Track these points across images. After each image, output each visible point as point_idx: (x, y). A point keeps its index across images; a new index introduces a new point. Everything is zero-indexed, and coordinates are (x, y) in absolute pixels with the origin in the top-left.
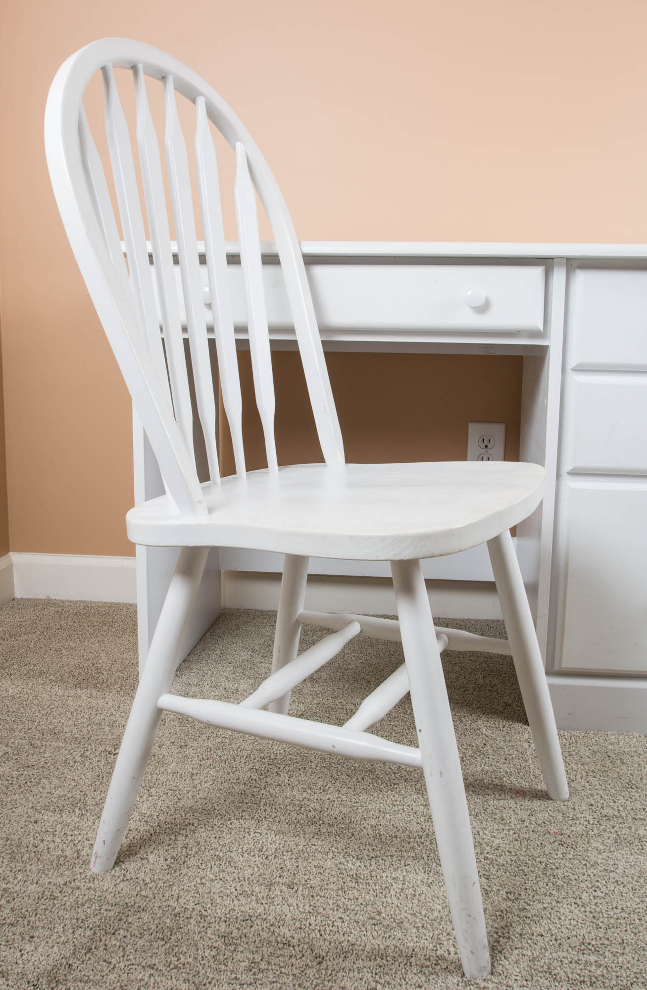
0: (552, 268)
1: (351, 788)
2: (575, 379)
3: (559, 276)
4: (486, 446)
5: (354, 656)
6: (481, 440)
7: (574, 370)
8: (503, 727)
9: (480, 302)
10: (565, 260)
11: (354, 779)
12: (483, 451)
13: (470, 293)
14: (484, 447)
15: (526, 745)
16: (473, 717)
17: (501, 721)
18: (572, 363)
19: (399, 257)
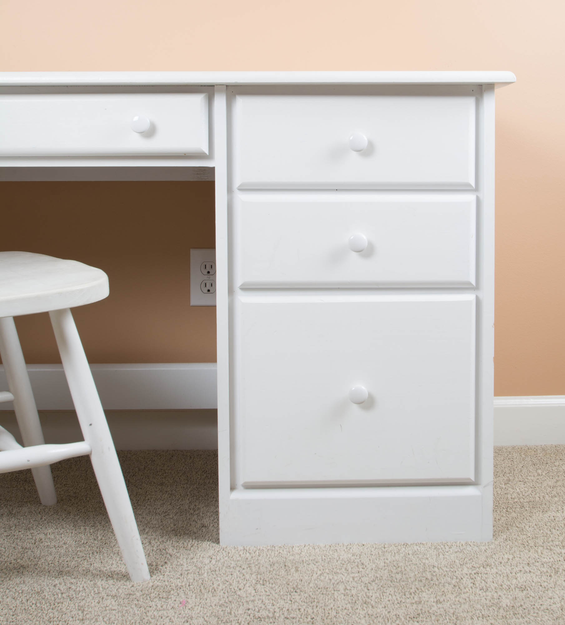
0: (214, 95)
1: (11, 609)
2: (241, 198)
3: (220, 102)
4: (209, 272)
5: (63, 490)
6: (203, 267)
7: (240, 190)
8: (192, 547)
9: (145, 126)
10: (225, 86)
11: (18, 602)
12: (205, 277)
13: (136, 118)
14: (206, 273)
15: (207, 561)
16: (163, 539)
17: (191, 541)
18: (237, 183)
19: (71, 86)
